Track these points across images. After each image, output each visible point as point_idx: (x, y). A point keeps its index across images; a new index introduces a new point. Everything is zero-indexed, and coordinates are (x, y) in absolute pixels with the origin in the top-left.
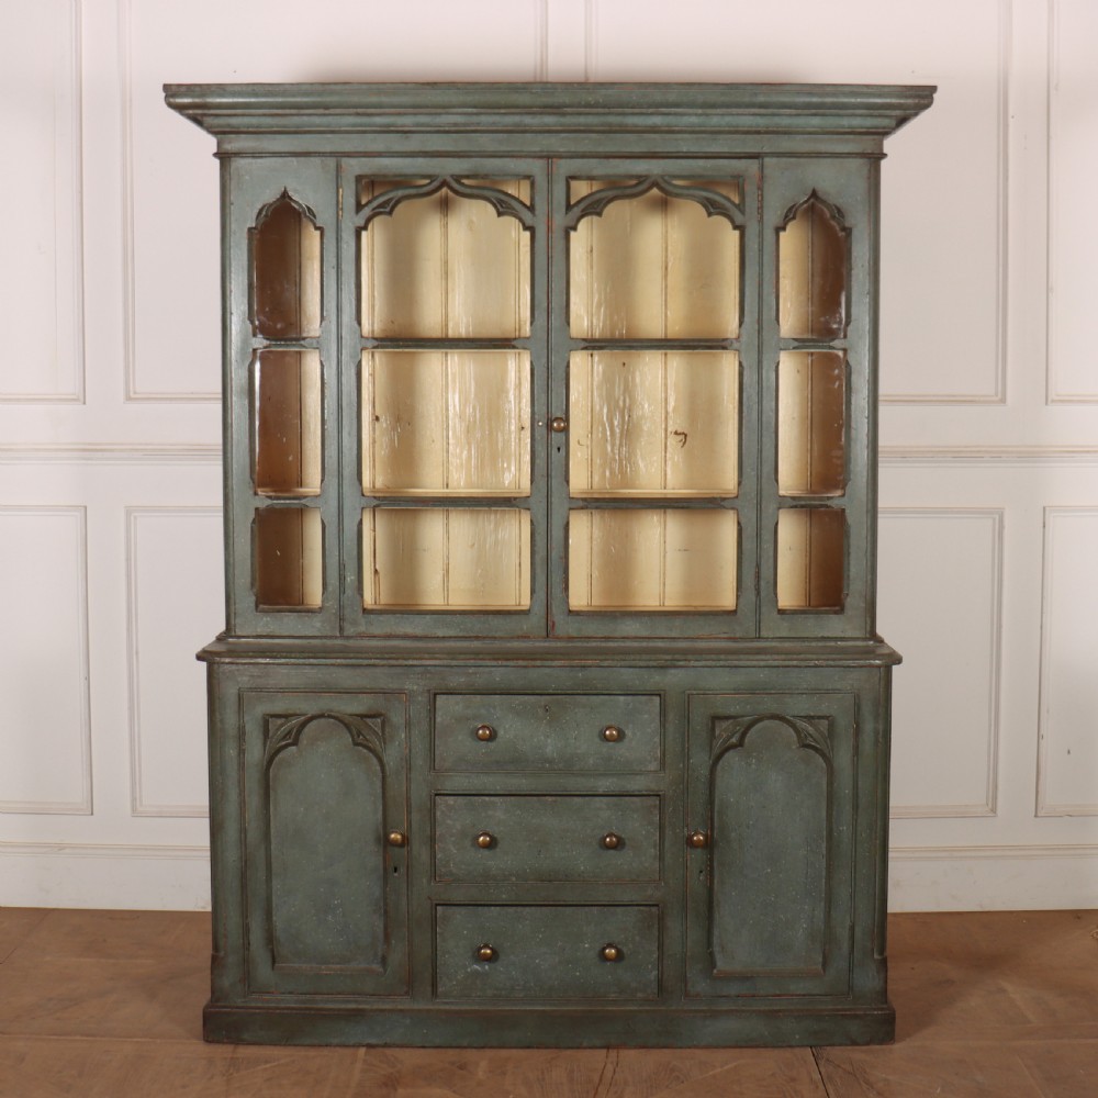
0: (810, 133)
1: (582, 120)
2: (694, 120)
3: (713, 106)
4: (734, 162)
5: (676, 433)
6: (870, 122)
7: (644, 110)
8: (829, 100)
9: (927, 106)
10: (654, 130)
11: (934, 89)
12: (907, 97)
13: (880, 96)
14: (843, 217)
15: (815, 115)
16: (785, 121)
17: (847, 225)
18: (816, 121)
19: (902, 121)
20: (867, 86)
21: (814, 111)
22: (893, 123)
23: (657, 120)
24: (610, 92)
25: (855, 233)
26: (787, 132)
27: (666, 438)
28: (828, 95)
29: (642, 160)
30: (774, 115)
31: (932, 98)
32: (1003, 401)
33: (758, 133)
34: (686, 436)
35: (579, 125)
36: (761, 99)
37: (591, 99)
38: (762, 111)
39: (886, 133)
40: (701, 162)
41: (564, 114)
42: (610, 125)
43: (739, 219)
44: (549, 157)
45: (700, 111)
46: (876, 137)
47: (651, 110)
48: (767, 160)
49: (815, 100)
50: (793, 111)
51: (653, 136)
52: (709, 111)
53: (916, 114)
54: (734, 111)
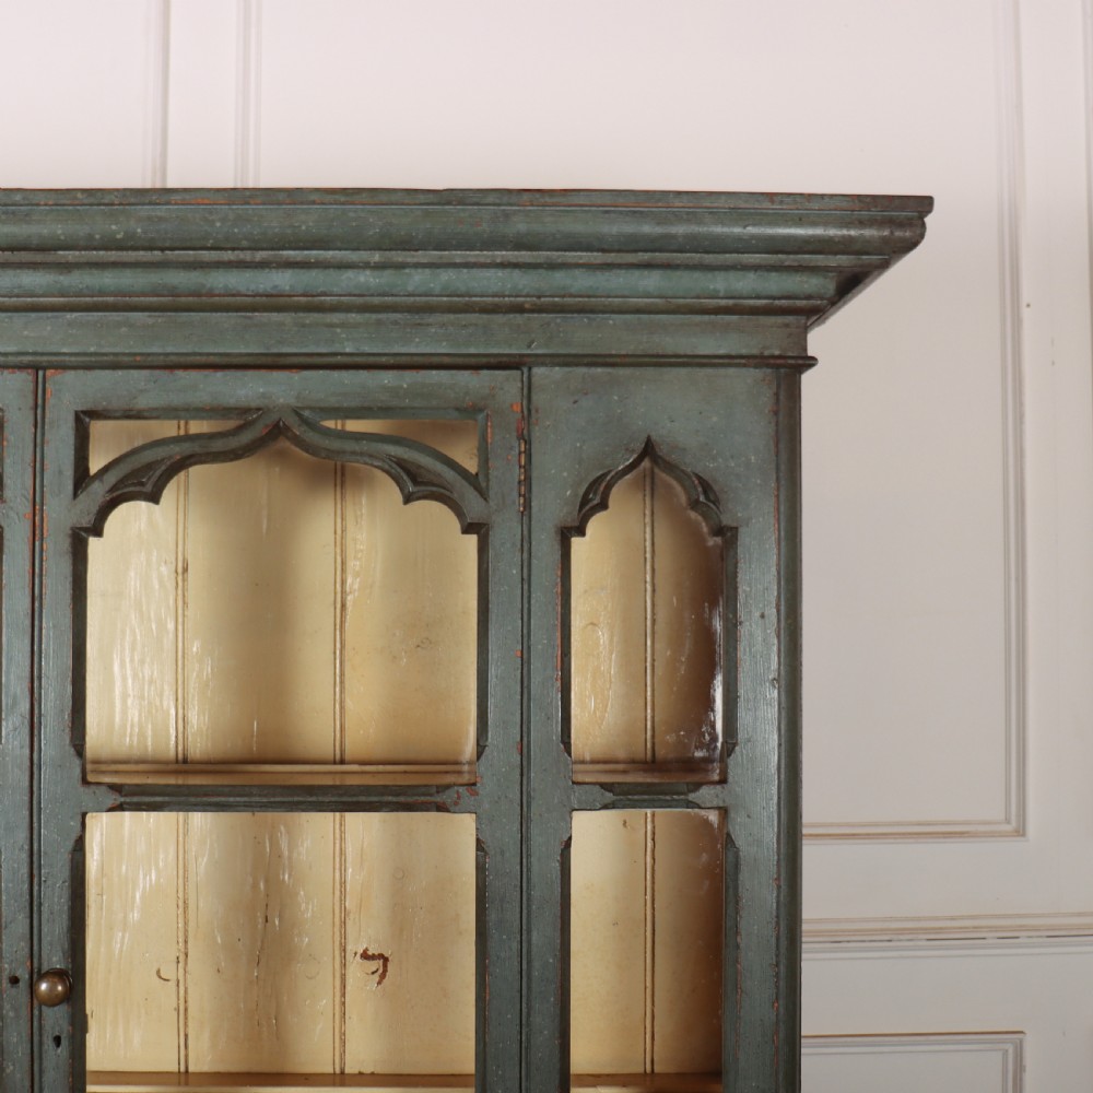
0: (638, 311)
1: (108, 279)
2: (366, 279)
3: (406, 245)
4: (464, 377)
5: (365, 956)
6: (776, 284)
7: (247, 256)
8: (680, 229)
9: (910, 245)
10: (274, 303)
11: (925, 204)
12: (862, 223)
13: (800, 221)
14: (716, 502)
15: (648, 266)
16: (580, 282)
17: (726, 520)
18: (652, 281)
19: (850, 284)
20: (771, 196)
21: (646, 257)
22: (828, 286)
23: (282, 280)
24: (161, 211)
25: (746, 539)
26: (585, 308)
27: (344, 965)
28: (678, 218)
29: (250, 373)
30: (552, 266)
31: (923, 225)
32: (1021, 832)
33: (519, 309)
34: (386, 960)
35: (101, 293)
36: (520, 226)
37: (117, 229)
38: (525, 256)
39: (817, 311)
40: (387, 378)
41: (67, 267)
42: (174, 292)
43: (475, 506)
44: (38, 367)
45: (376, 257)
46: (790, 319)
47: (260, 255)
48: (538, 371)
49: (648, 229)
50: (597, 257)
51: (275, 317)
52: (399, 257)
53: (884, 265)
54: (458, 256)
